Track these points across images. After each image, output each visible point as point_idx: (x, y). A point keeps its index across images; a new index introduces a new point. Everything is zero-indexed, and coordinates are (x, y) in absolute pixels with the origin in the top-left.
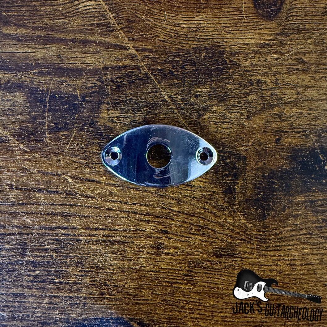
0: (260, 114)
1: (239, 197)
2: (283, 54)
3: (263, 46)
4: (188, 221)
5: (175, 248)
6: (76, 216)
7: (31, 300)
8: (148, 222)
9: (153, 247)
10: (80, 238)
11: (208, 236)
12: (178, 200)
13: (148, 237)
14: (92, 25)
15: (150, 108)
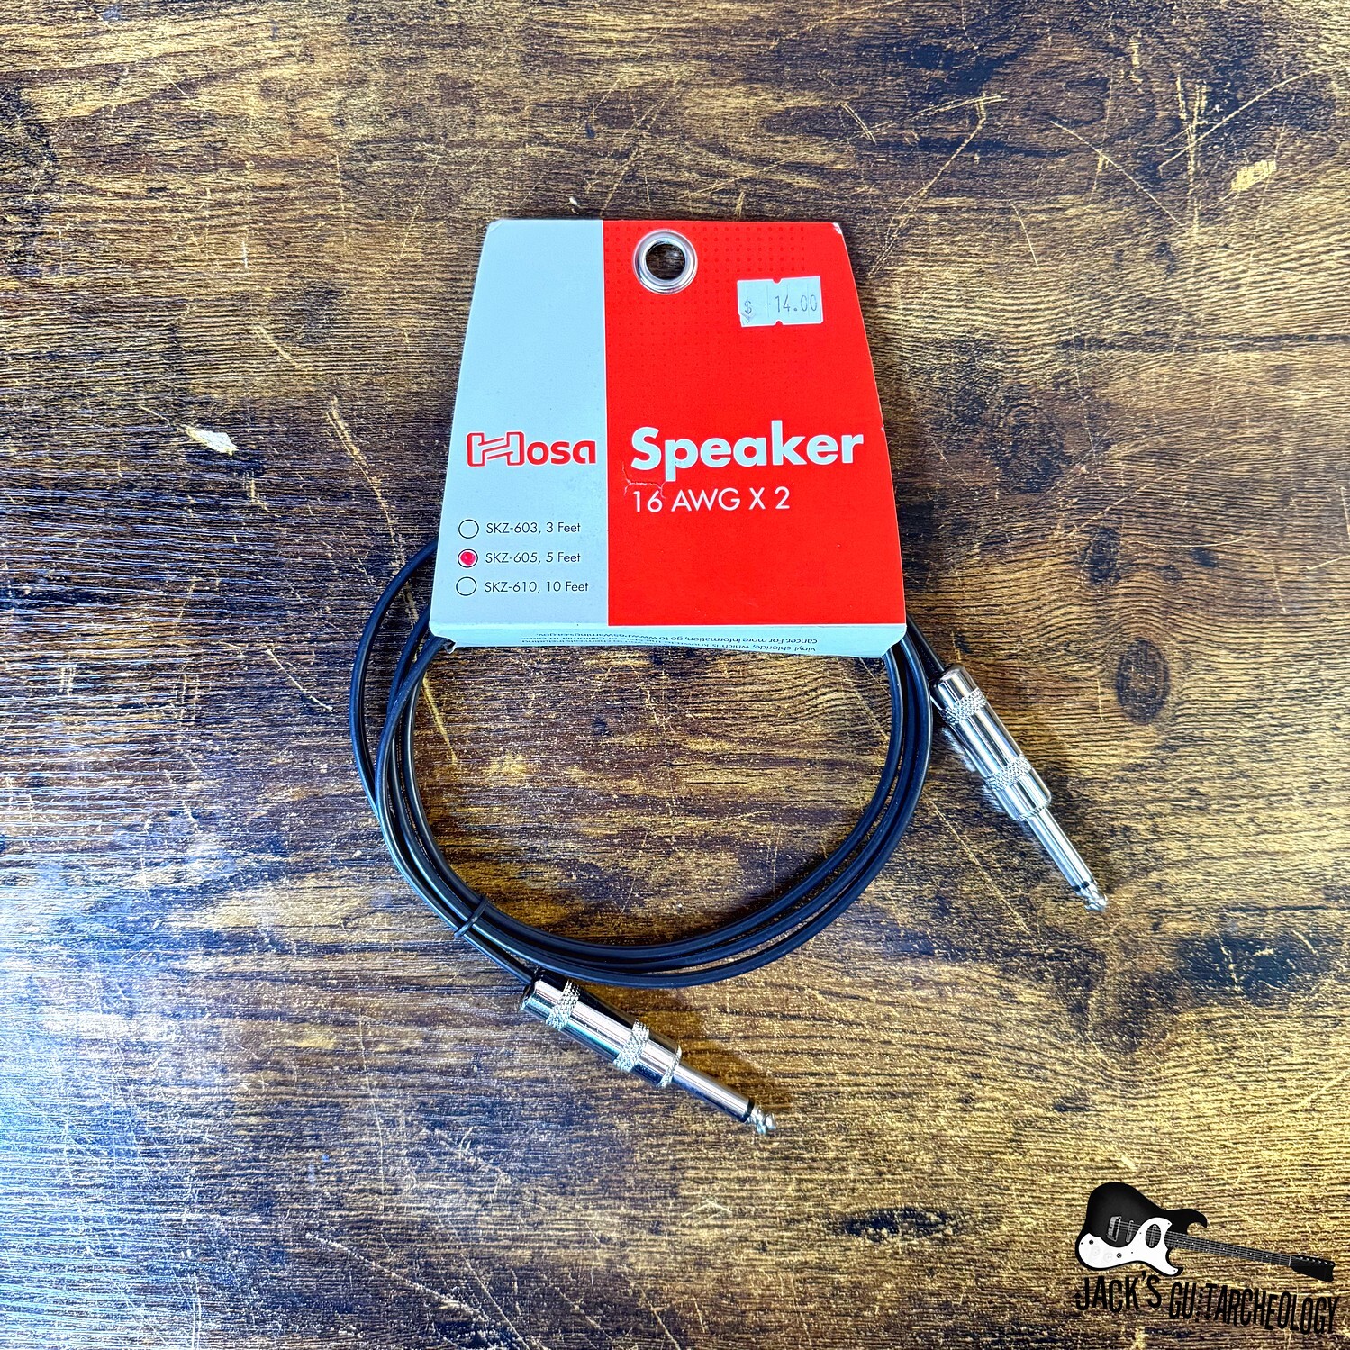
0: (1127, 882)
1: (1095, 1018)
2: (1165, 781)
3: (1132, 768)
4: (1013, 1057)
5: (993, 1100)
6: (833, 1054)
7: (767, 1187)
8: (950, 1060)
9: (959, 1100)
10: (841, 1089)
11: (1046, 1080)
12: (997, 1025)
13: (949, 1085)
14: (841, 734)
15: (946, 876)
